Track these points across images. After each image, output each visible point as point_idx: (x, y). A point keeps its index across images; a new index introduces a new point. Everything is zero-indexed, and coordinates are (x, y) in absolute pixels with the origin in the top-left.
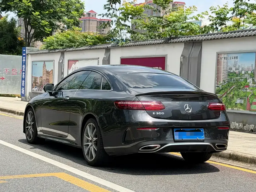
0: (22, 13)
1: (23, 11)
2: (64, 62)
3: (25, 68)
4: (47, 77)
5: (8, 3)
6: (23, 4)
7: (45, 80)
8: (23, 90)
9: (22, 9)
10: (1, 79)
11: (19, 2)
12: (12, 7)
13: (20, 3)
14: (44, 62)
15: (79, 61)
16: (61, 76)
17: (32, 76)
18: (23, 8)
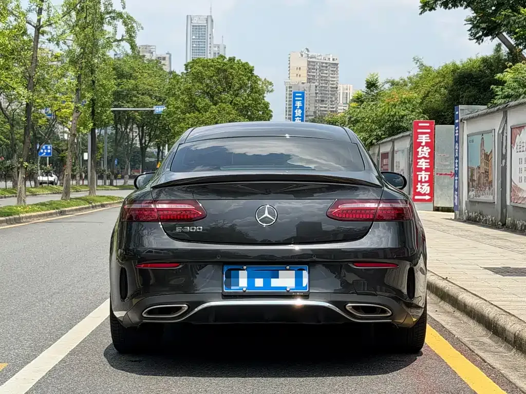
0: (518, 35)
1: (521, 31)
2: (507, 133)
3: (458, 150)
4: (485, 167)
5: (493, 19)
6: (521, 16)
7: (483, 173)
8: (457, 197)
9: (519, 28)
10: (450, 176)
11: (511, 14)
12: (502, 25)
13: (515, 16)
14: (483, 135)
15: (525, 128)
16: (502, 164)
17: (468, 167)
18: (520, 26)
